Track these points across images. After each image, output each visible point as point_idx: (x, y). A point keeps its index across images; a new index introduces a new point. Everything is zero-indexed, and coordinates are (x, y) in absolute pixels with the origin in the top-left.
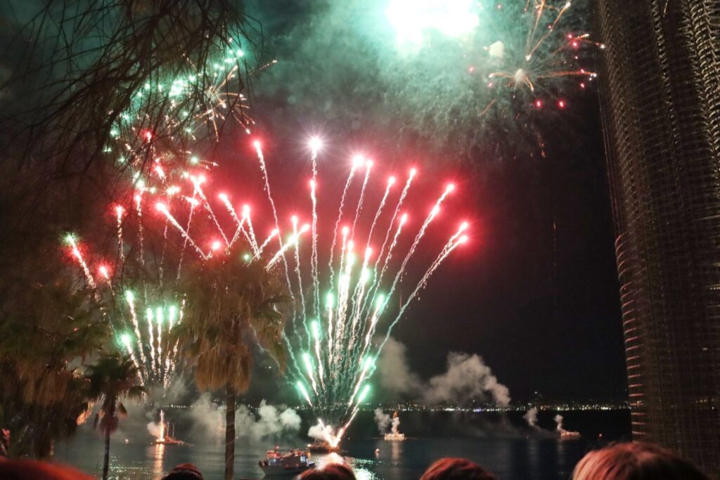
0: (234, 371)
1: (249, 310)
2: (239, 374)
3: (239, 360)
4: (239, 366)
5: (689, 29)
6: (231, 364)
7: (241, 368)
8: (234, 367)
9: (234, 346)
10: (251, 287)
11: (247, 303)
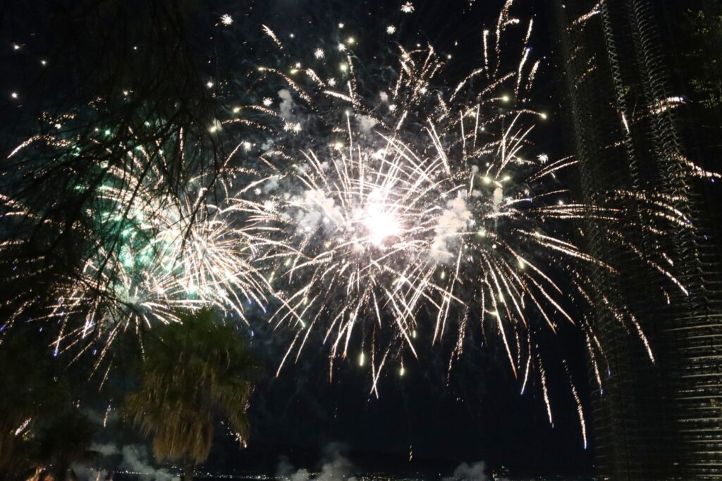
0: (193, 440)
1: (213, 376)
2: (198, 442)
3: (200, 427)
4: (199, 435)
5: (656, 133)
6: (191, 432)
7: (201, 437)
8: (194, 435)
9: (196, 413)
10: (216, 353)
11: (212, 370)
